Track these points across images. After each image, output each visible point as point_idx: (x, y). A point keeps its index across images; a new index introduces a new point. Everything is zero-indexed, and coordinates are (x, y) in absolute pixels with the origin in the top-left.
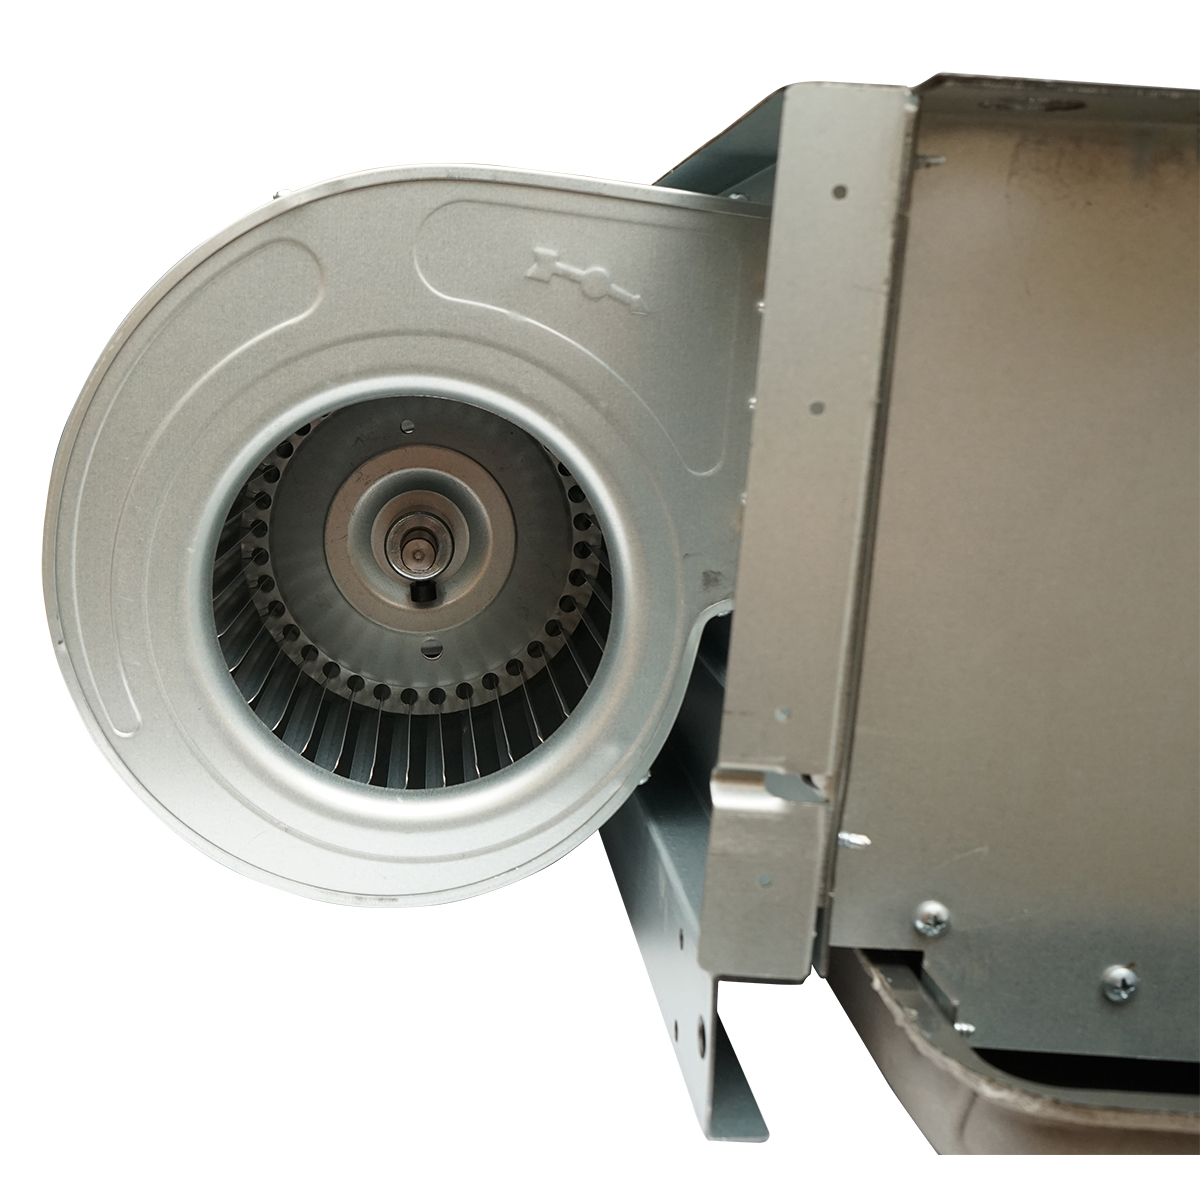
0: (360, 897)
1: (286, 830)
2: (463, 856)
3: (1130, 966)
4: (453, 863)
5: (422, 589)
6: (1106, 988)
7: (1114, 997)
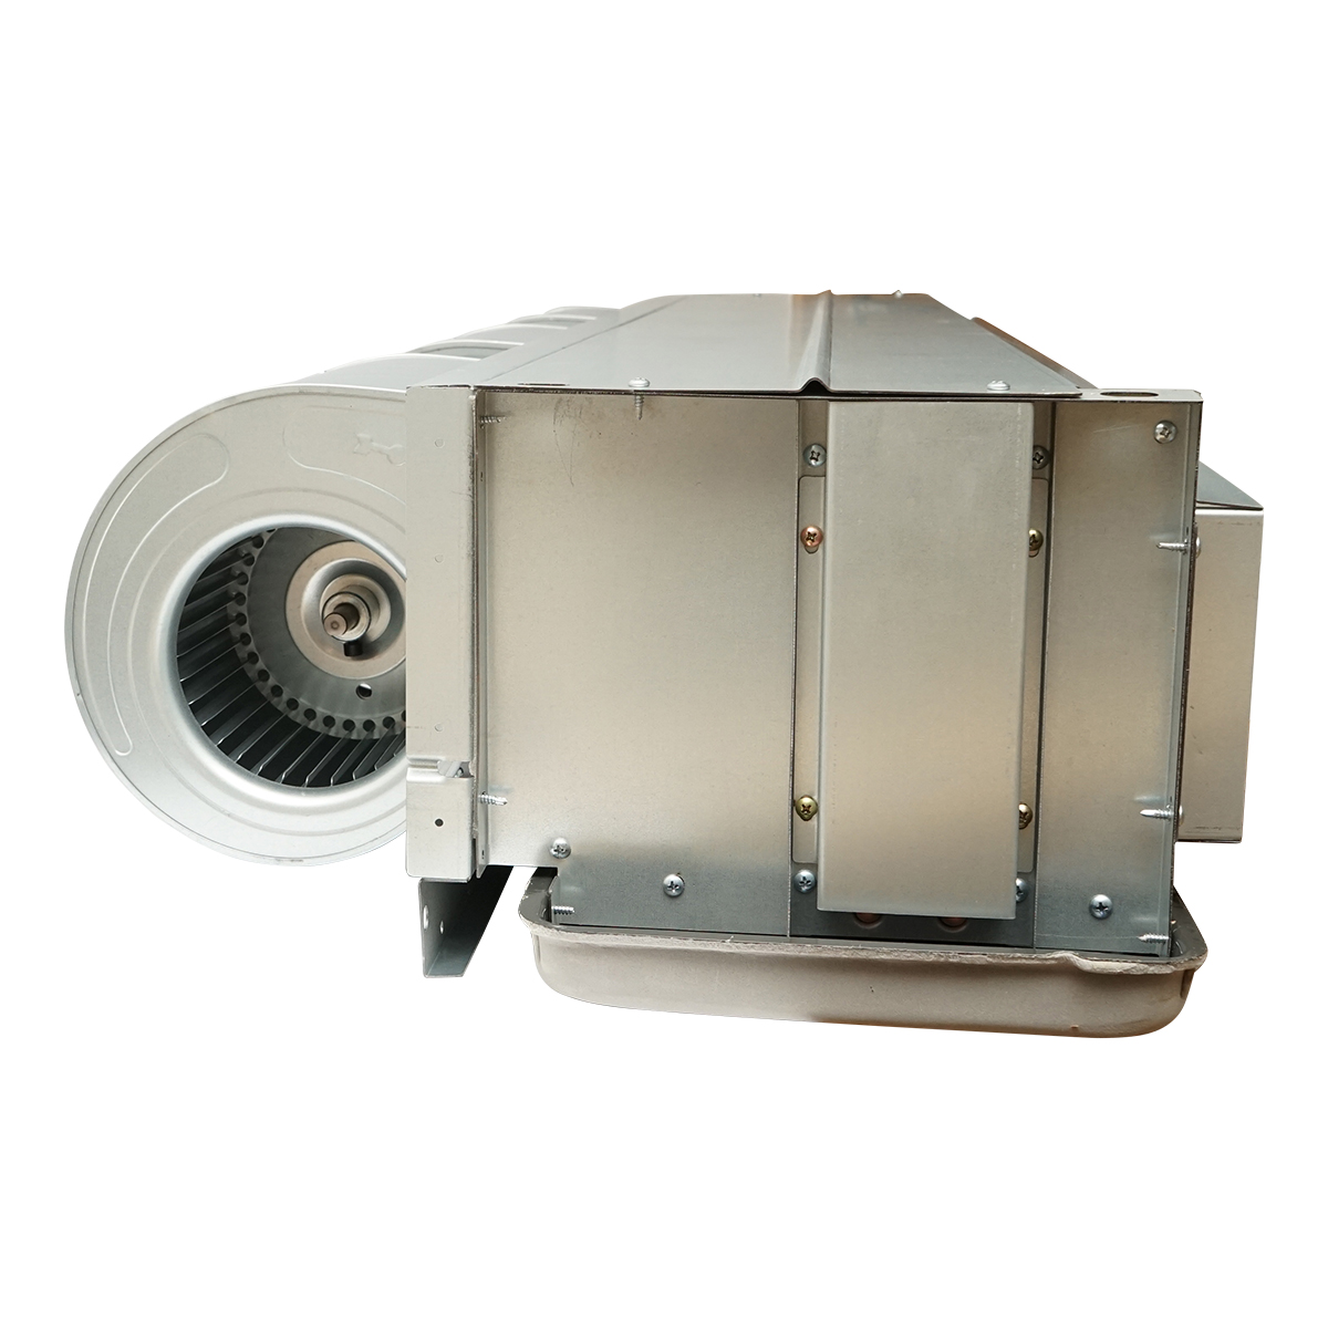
0: (279, 859)
1: (229, 815)
2: (344, 831)
3: (678, 874)
4: (336, 836)
5: (352, 647)
6: (666, 889)
7: (670, 893)
